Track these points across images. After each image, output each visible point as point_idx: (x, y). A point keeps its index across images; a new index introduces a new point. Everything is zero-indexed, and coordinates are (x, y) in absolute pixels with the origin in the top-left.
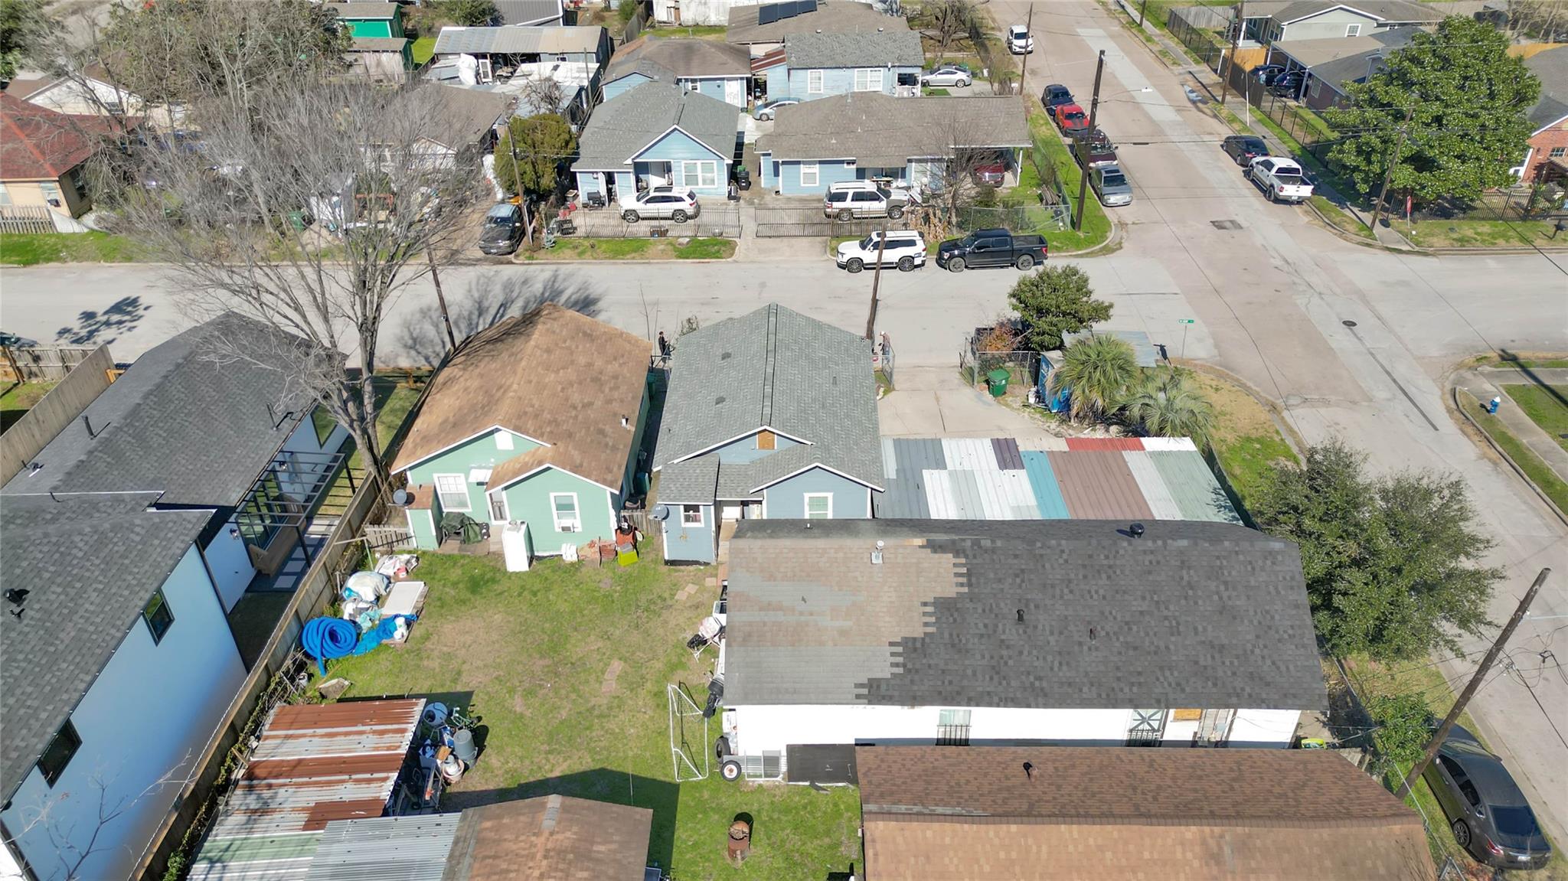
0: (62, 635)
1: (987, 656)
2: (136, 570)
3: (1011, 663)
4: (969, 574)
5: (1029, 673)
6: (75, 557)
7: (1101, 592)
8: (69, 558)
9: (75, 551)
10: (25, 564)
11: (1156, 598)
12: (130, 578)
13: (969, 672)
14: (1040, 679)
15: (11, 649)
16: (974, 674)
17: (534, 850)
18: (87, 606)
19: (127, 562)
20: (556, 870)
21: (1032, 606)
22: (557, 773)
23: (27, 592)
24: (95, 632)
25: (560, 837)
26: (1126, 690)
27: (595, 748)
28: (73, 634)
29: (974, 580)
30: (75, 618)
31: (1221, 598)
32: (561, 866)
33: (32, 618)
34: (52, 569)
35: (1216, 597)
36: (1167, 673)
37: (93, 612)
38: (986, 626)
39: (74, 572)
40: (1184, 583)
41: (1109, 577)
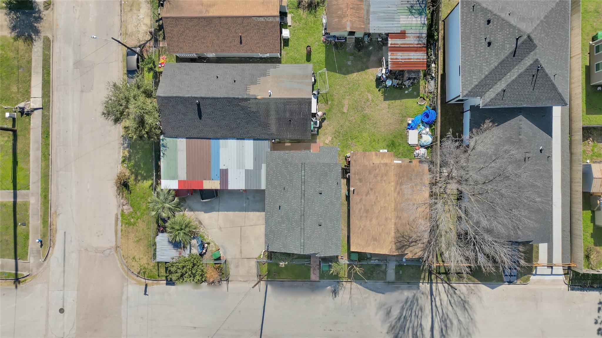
0: (473, 39)
1: (245, 73)
2: (468, 67)
3: (240, 72)
4: (246, 90)
5: (236, 70)
6: (484, 63)
7: (212, 86)
8: (485, 62)
9: (485, 64)
10: (494, 54)
11: (198, 84)
12: (468, 64)
13: (250, 70)
14: (233, 69)
15: (481, 30)
16: (249, 70)
17: (351, 17)
18: (473, 50)
19: (472, 68)
20: (345, 12)
21: (231, 83)
22: (355, 74)
23: (488, 46)
24: (467, 43)
25: (346, 20)
26: (212, 67)
27: (347, 82)
28: (471, 40)
29: (245, 89)
30: (473, 45)
31: (182, 84)
32: (344, 13)
33: (482, 40)
34: (487, 56)
35: (183, 84)
36: (201, 70)
37: (471, 49)
38: (244, 79)
39: (481, 58)
40: (190, 87)
41: (209, 89)
